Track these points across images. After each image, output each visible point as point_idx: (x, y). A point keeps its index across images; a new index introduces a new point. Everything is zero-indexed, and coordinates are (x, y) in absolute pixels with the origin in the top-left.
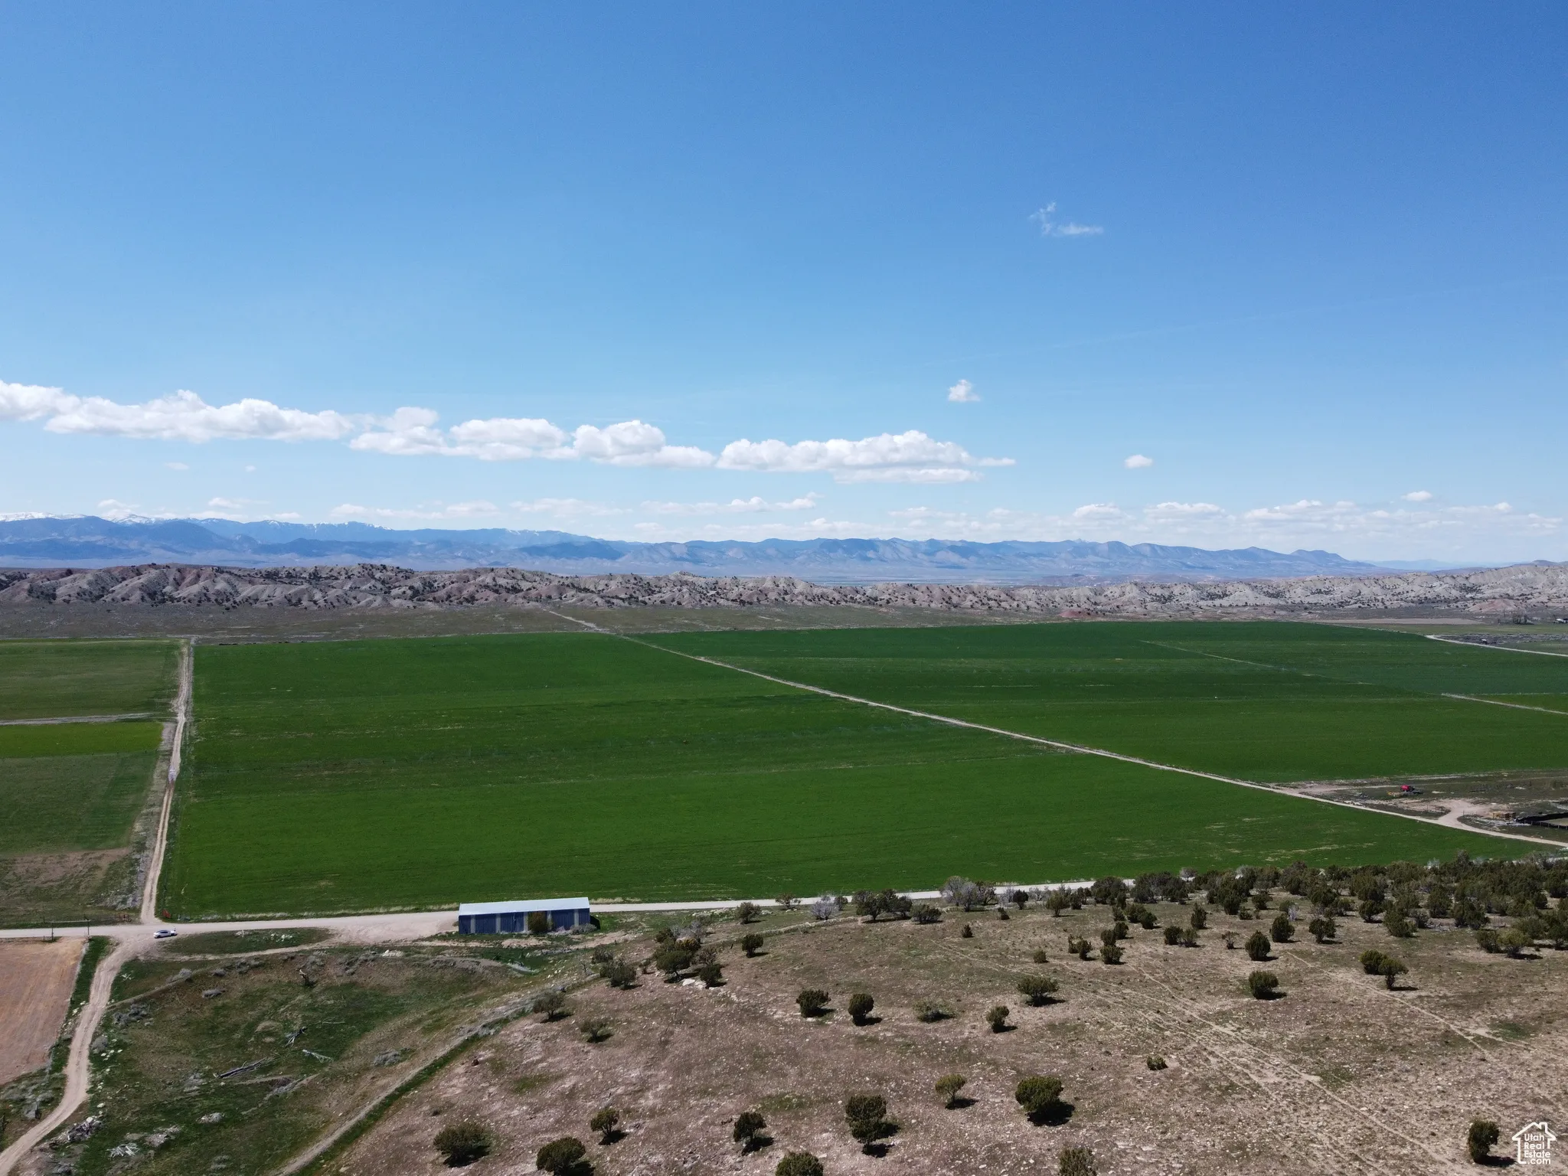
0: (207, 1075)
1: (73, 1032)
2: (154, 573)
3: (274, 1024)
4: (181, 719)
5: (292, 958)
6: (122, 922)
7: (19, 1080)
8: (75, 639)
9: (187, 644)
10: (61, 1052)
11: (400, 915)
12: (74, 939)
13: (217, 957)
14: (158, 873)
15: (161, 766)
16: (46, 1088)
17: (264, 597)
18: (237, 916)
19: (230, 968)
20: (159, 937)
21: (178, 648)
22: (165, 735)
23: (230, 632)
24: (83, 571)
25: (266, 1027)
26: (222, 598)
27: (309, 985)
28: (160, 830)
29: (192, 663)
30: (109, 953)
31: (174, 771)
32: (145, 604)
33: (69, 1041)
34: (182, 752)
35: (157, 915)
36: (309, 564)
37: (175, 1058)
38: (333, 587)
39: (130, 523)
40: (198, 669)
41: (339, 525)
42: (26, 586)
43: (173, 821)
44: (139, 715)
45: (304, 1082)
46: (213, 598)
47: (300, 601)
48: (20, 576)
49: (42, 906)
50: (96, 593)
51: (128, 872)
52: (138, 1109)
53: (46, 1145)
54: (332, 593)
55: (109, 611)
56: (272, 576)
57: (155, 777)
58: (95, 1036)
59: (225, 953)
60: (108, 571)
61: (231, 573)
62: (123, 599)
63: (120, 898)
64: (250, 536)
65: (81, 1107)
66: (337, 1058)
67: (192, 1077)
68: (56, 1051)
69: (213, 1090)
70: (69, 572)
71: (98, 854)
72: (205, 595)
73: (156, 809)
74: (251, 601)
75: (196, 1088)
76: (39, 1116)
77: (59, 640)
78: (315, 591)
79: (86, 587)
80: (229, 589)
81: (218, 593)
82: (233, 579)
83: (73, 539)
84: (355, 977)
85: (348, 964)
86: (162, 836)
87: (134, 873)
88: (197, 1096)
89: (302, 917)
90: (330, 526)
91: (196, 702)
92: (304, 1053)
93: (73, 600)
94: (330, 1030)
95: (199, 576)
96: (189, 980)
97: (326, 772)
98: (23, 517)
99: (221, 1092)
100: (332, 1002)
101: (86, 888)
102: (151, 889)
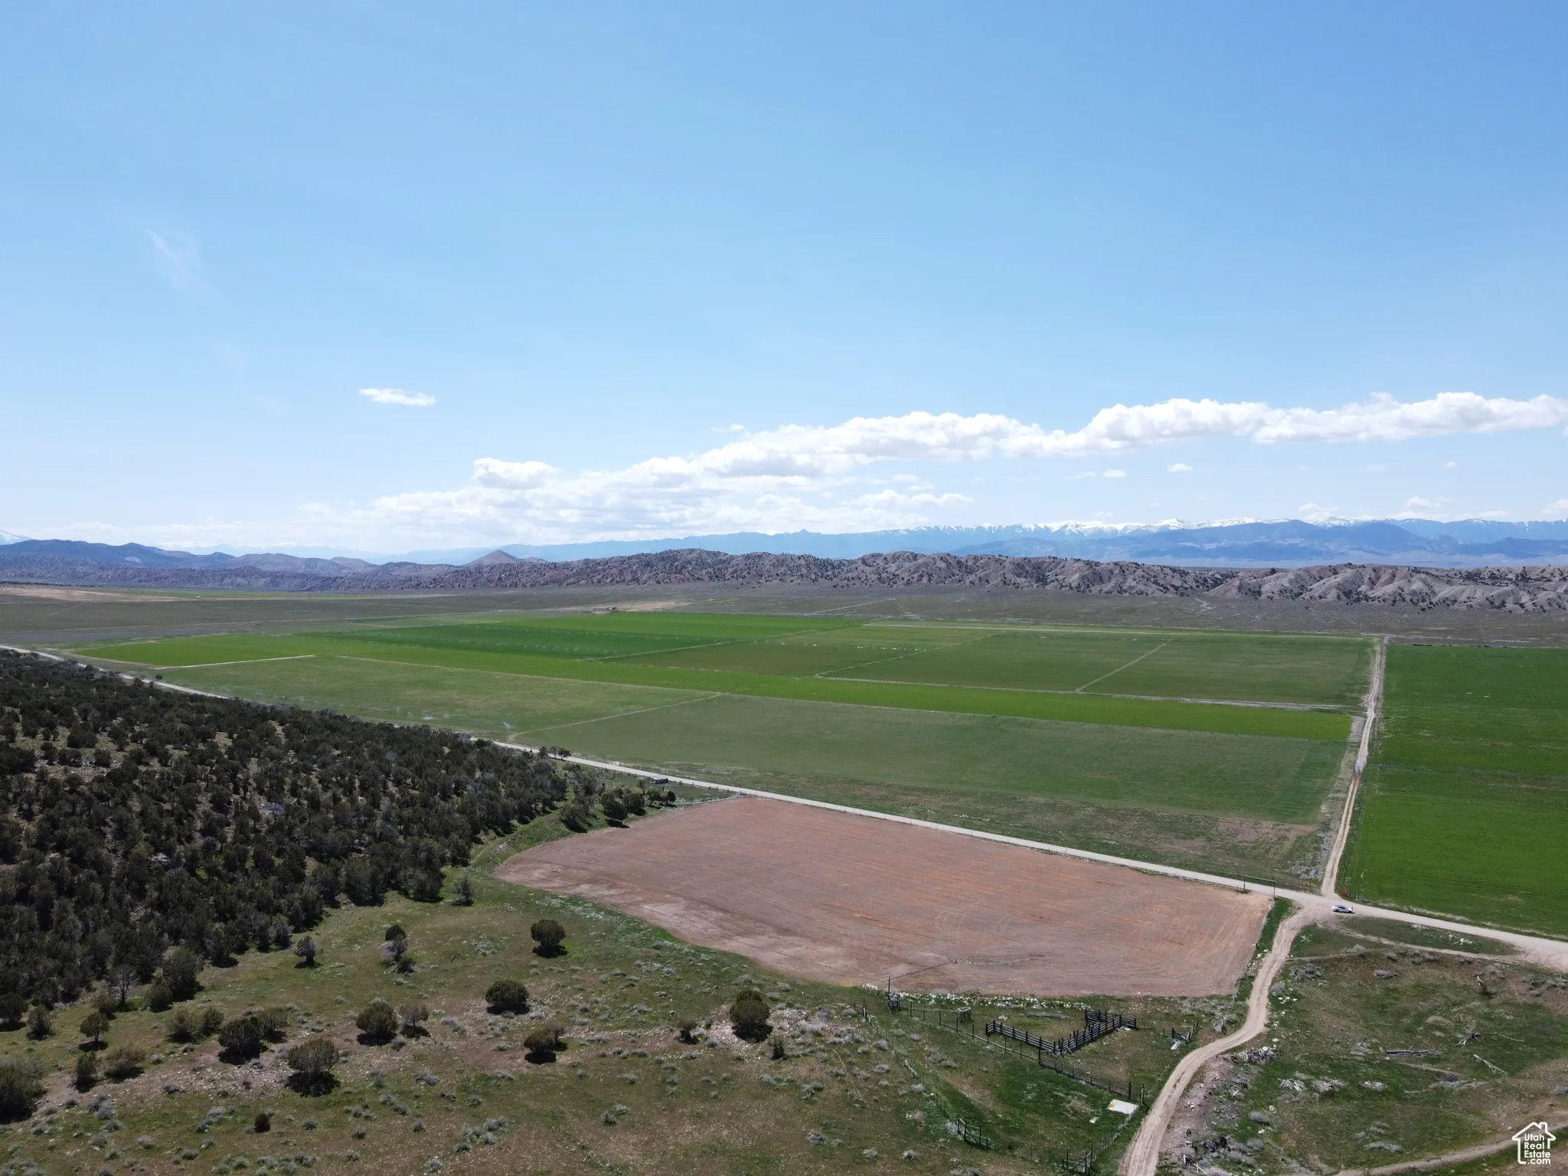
0: (1374, 1047)
1: (1256, 972)
2: (1349, 572)
3: (1446, 1021)
4: (1371, 714)
5: (1470, 963)
6: (1305, 890)
7: (1211, 997)
8: (1275, 633)
9: (1379, 643)
10: (1246, 984)
12: (1262, 895)
13: (1392, 943)
14: (1340, 854)
15: (1348, 756)
16: (1232, 1011)
17: (1463, 598)
18: (1415, 910)
19: (1403, 955)
20: (1337, 911)
21: (1371, 645)
22: (1355, 727)
23: (1425, 632)
24: (1286, 571)
25: (1436, 1021)
26: (1417, 598)
27: (1486, 994)
28: (1344, 816)
29: (1384, 661)
30: (1291, 914)
31: (1361, 761)
32: (1340, 602)
33: (1252, 978)
34: (1370, 745)
35: (1337, 890)
36: (1517, 565)
37: (1344, 1022)
38: (1544, 590)
39: (1328, 526)
40: (1390, 667)
41: (1557, 523)
42: (1237, 583)
43: (1356, 809)
44: (1332, 707)
45: (1473, 1085)
46: (1408, 598)
47: (1503, 604)
48: (1230, 575)
49: (1237, 862)
50: (1296, 591)
51: (1311, 848)
52: (1307, 1054)
53: (1227, 1056)
54: (1542, 597)
55: (1307, 608)
56: (1473, 577)
57: (1343, 765)
58: (1274, 981)
59: (1400, 941)
60: (1307, 570)
61: (1427, 573)
62: (1321, 597)
63: (1304, 869)
64: (1446, 537)
65: (1259, 1036)
66: (1512, 1074)
67: (1359, 1044)
68: (1242, 984)
69: (1378, 1062)
70: (1273, 571)
71: (1287, 826)
72: (1400, 595)
73: (1342, 795)
74: (1448, 602)
75: (1361, 1054)
76: (1224, 1032)
77: (1261, 633)
78: (1522, 593)
79: (1287, 585)
80: (1425, 589)
81: (1414, 593)
82: (1429, 579)
83: (1277, 542)
84: (1540, 1001)
85: (1533, 984)
86: (1346, 821)
87: (1318, 849)
88: (1361, 1061)
89: (1484, 926)
90: (1545, 524)
91: (1385, 699)
92: (1475, 1058)
93: (1276, 597)
94: (1507, 1045)
95: (1394, 576)
96: (1362, 956)
97: (1525, 786)
98: (1237, 523)
99: (1384, 1065)
100: (1512, 1017)
101: (1275, 854)
102: (1332, 866)
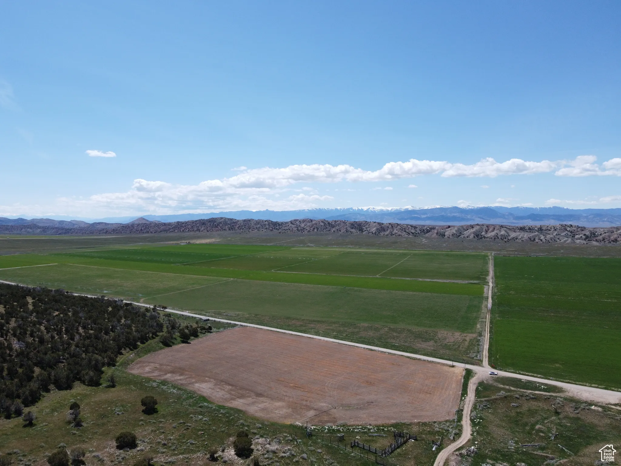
0: (516, 443)
1: (463, 407)
2: (478, 227)
3: (543, 427)
4: (491, 284)
5: (549, 398)
6: (477, 365)
7: (446, 421)
8: (451, 251)
9: (491, 255)
10: (460, 413)
11: (596, 389)
12: (460, 367)
13: (515, 389)
14: (488, 347)
15: (484, 303)
16: (456, 429)
17: (520, 237)
18: (521, 373)
19: (522, 396)
20: (491, 374)
21: (487, 256)
22: (485, 290)
23: (507, 251)
24: (454, 226)
25: (539, 428)
26: (503, 237)
27: (557, 413)
28: (487, 329)
29: (493, 263)
30: (473, 377)
31: (490, 305)
32: (475, 239)
33: (462, 410)
34: (492, 298)
35: (489, 364)
36: (538, 224)
37: (503, 430)
38: (549, 234)
39: (468, 209)
40: (496, 265)
41: (549, 208)
42: (436, 232)
43: (491, 326)
44: (475, 282)
45: (561, 461)
46: (500, 237)
47: (535, 239)
48: (434, 228)
49: (448, 352)
50: (458, 234)
51: (476, 344)
52: (490, 449)
53: (457, 452)
54: (548, 237)
55: (462, 241)
56: (522, 229)
57: (483, 307)
58: (471, 411)
59: (518, 388)
60: (462, 227)
61: (506, 228)
62: (467, 237)
63: (475, 354)
64: (512, 213)
65: (469, 440)
66: (576, 455)
67: (510, 442)
68: (458, 413)
69: (521, 452)
70: (449, 227)
71: (465, 335)
72: (497, 236)
73: (484, 320)
74: (515, 239)
75: (513, 448)
76: (454, 440)
77: (446, 251)
78: (541, 235)
79: (455, 232)
80: (506, 234)
81: (502, 235)
82: (507, 230)
83: (449, 215)
84: (579, 415)
85: (575, 408)
86: (487, 331)
87: (478, 345)
88: (514, 452)
89: (549, 379)
90: (545, 209)
91: (495, 278)
92: (559, 447)
93: (451, 237)
94: (570, 439)
95: (494, 229)
96: (505, 397)
97: (552, 314)
98: (433, 207)
99: (524, 453)
100: (570, 425)
101: (462, 348)
102: (485, 353)
